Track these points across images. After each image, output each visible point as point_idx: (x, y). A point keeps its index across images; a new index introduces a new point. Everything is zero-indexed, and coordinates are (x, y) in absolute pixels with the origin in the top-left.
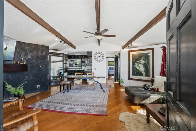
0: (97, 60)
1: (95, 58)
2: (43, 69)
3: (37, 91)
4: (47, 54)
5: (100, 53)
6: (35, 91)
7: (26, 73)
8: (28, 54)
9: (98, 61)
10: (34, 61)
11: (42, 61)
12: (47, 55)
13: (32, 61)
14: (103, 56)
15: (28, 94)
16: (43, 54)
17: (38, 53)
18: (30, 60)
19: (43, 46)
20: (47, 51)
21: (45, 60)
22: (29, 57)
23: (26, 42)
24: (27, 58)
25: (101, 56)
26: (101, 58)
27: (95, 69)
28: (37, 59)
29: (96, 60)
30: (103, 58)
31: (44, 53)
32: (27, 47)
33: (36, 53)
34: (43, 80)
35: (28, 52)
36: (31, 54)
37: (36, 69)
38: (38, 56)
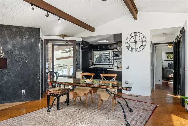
0: (132, 49)
1: (128, 45)
2: (30, 66)
3: (21, 99)
4: (37, 40)
5: (138, 34)
6: (19, 100)
7: (5, 72)
8: (8, 41)
9: (134, 50)
10: (17, 52)
11: (29, 52)
12: (37, 42)
13: (14, 53)
14: (144, 39)
15: (8, 102)
16: (30, 41)
17: (22, 40)
18: (11, 50)
19: (30, 28)
20: (37, 37)
21: (34, 50)
22: (10, 46)
23: (5, 24)
24: (6, 49)
25: (141, 40)
26: (139, 44)
27: (127, 67)
28: (22, 49)
29: (130, 49)
30: (144, 44)
31: (33, 40)
32: (7, 32)
33: (20, 40)
34: (31, 83)
35: (8, 40)
36: (12, 42)
37: (20, 66)
38: (23, 45)
